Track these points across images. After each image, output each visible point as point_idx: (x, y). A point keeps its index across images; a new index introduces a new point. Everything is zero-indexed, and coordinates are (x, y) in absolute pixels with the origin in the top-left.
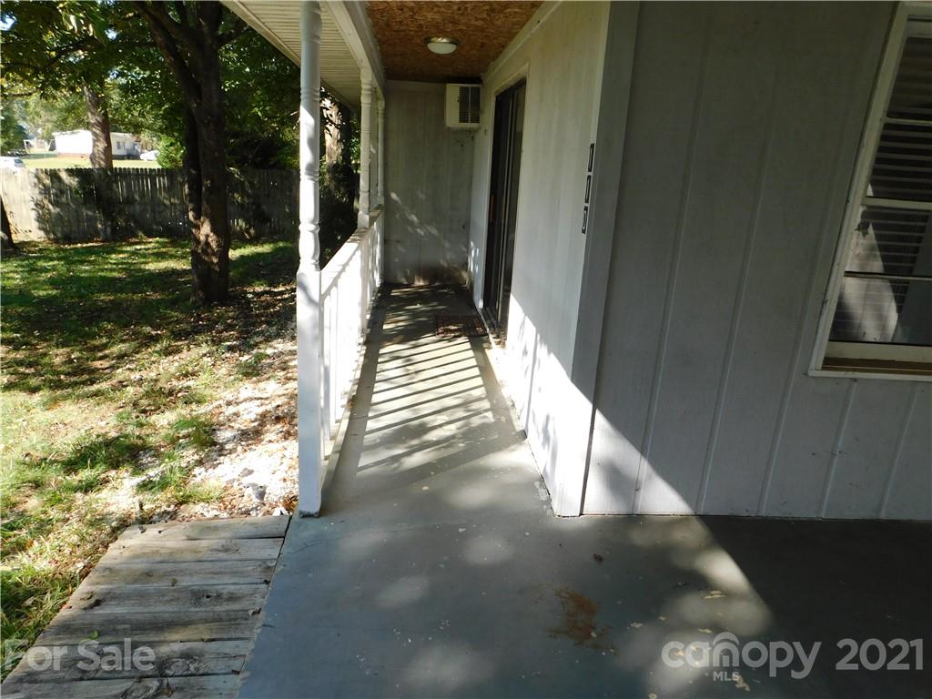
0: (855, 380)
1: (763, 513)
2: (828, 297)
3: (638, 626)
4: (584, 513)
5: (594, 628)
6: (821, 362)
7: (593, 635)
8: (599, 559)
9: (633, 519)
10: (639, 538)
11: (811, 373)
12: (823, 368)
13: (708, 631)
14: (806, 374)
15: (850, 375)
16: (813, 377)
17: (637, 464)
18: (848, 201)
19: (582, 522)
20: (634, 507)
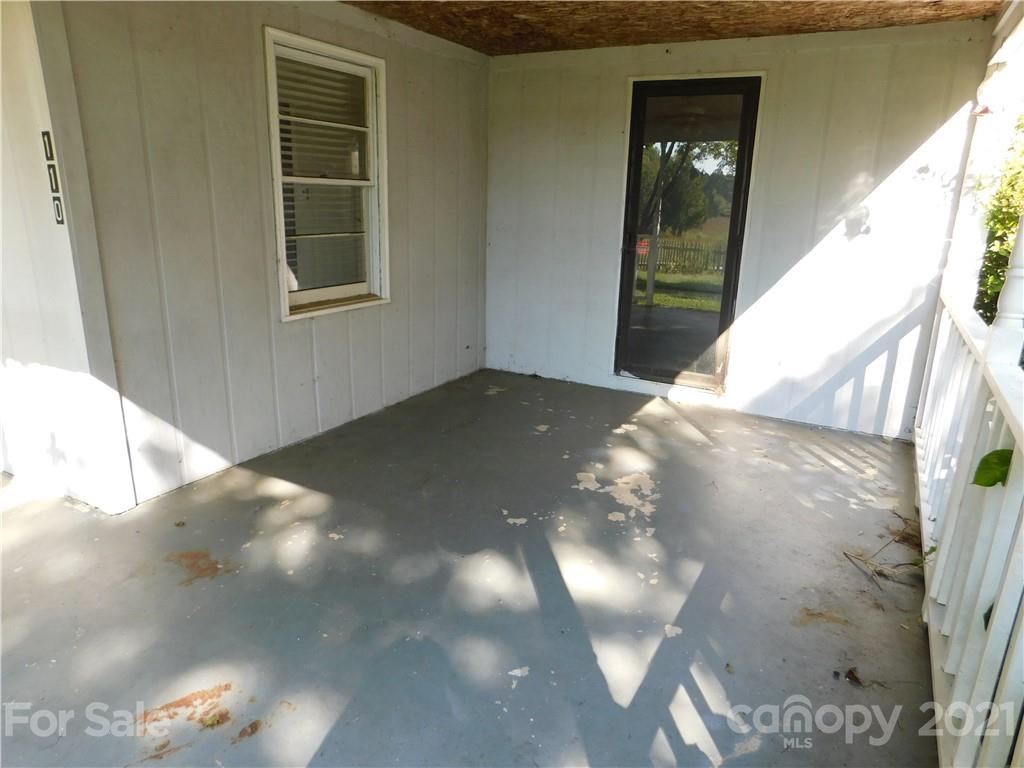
0: (312, 318)
1: (282, 444)
2: (280, 257)
3: (248, 545)
4: (138, 502)
5: (217, 563)
6: (288, 310)
7: (220, 566)
8: (180, 525)
9: (184, 490)
10: (201, 498)
11: (284, 320)
12: (291, 314)
13: (297, 523)
14: (280, 321)
15: (309, 315)
16: (287, 323)
17: (173, 437)
18: (273, 179)
19: (141, 510)
20: (182, 478)
